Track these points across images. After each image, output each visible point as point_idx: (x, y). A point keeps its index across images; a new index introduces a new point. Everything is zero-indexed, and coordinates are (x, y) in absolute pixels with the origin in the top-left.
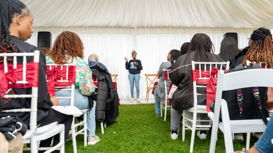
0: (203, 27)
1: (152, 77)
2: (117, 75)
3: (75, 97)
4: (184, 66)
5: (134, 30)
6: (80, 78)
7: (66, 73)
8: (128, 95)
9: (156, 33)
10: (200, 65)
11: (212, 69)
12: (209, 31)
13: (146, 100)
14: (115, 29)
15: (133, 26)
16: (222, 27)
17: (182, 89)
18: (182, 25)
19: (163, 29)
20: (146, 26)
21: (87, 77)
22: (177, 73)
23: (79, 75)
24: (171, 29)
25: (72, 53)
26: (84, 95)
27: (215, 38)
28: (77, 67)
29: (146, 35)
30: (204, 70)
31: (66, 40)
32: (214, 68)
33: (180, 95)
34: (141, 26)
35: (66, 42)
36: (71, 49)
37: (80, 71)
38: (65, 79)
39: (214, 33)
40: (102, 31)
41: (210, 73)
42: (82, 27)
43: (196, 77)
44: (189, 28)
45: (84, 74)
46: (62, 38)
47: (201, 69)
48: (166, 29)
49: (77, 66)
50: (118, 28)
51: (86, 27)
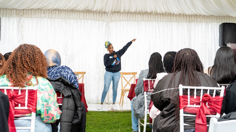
0: (194, 14)
1: (129, 76)
2: (85, 73)
3: (36, 126)
4: (169, 89)
5: (107, 15)
6: (43, 104)
7: (25, 98)
8: (98, 97)
9: (135, 20)
10: (189, 90)
11: (203, 95)
12: (201, 19)
13: (120, 104)
14: (83, 13)
15: (107, 11)
16: (218, 15)
17: (166, 117)
18: (168, 11)
19: (144, 16)
20: (122, 11)
21: (51, 102)
22: (160, 96)
23: (42, 101)
24: (154, 16)
25: (32, 72)
26: (46, 123)
27: (208, 29)
28: (39, 91)
29: (122, 22)
30: (194, 95)
31: (24, 56)
32: (206, 94)
33: (163, 125)
34: (117, 11)
35: (24, 58)
36: (31, 67)
37: (43, 96)
38: (23, 105)
39: (207, 22)
40: (67, 16)
41: (201, 100)
42: (41, 10)
43: (183, 104)
44: (176, 15)
45: (47, 99)
46: (19, 54)
47: (190, 95)
48: (147, 16)
49: (39, 89)
50: (86, 13)
51: (46, 10)
